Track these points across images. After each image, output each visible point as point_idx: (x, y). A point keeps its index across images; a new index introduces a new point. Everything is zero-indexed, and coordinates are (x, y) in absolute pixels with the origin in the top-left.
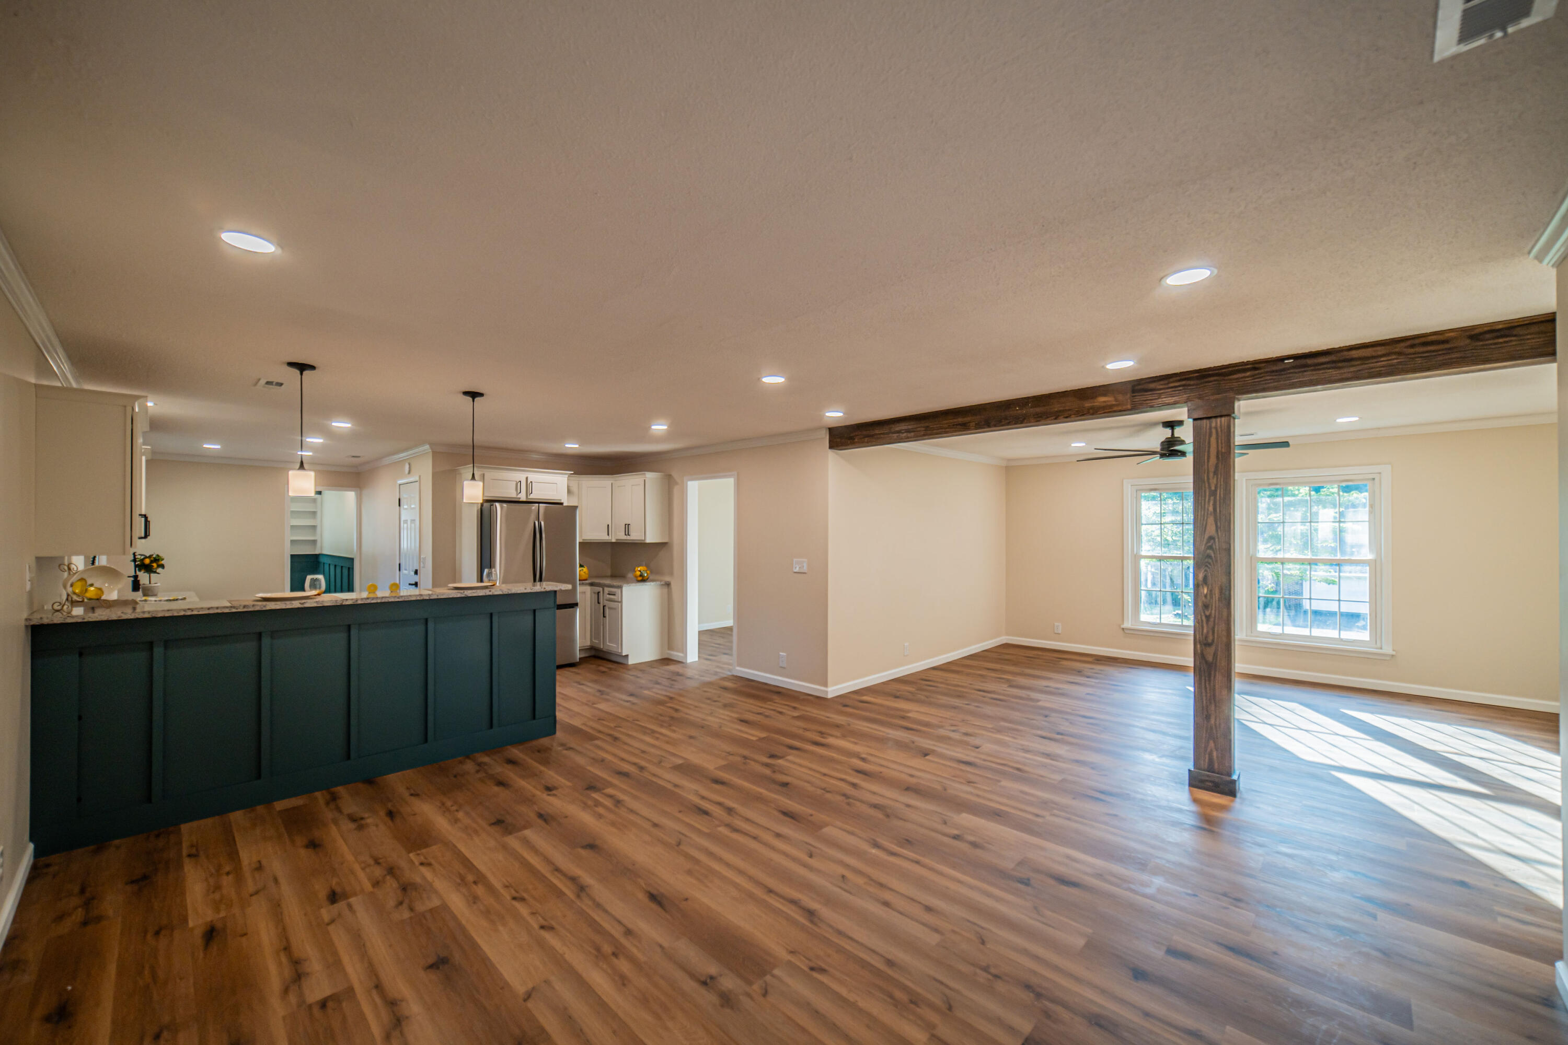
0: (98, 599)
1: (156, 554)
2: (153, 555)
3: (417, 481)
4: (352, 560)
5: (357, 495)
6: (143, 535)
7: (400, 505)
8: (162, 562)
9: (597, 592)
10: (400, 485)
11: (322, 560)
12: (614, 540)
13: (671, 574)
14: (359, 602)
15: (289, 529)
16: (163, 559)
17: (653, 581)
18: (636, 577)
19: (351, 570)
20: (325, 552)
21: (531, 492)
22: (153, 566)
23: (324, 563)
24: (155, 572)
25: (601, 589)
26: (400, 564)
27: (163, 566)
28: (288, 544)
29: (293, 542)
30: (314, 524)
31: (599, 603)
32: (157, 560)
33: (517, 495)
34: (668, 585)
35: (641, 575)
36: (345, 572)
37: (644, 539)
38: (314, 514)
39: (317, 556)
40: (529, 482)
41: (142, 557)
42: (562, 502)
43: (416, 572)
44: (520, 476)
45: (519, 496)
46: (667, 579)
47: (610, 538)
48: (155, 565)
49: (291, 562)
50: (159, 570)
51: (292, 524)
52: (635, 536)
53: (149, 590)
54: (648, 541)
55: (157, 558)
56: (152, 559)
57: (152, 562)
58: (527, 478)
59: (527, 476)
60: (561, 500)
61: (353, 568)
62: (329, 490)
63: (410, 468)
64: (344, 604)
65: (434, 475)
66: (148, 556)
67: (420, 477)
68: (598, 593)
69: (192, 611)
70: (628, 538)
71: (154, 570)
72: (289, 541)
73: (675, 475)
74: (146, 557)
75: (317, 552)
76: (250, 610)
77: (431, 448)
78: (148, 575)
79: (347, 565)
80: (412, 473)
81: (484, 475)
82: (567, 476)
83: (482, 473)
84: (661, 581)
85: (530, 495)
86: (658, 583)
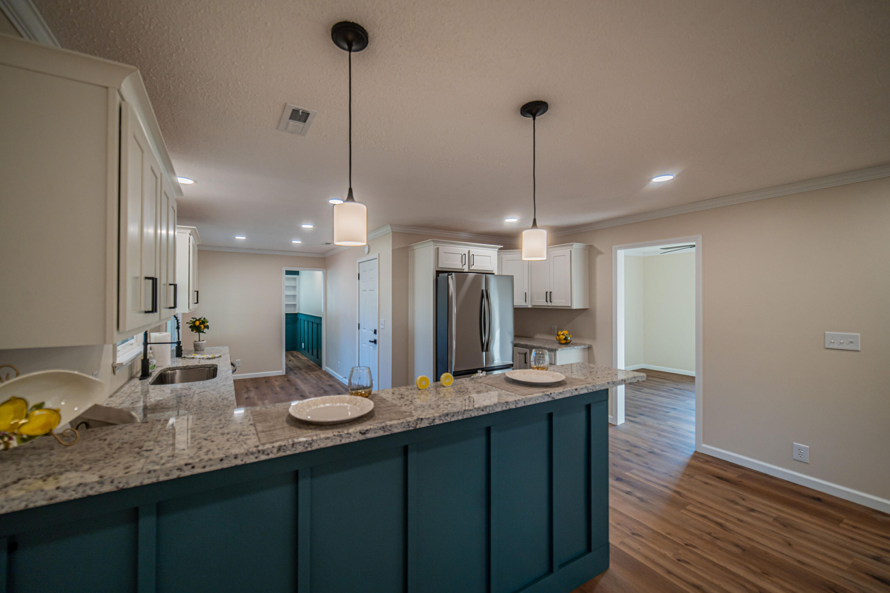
0: (47, 435)
1: (203, 318)
2: (201, 318)
3: (376, 258)
4: (321, 318)
5: (323, 273)
6: (196, 302)
7: (359, 279)
8: (207, 324)
9: (524, 353)
10: (359, 263)
11: (300, 317)
12: (530, 306)
13: (593, 337)
14: (437, 422)
15: (285, 297)
16: (208, 322)
17: (575, 344)
18: (560, 340)
19: (319, 325)
20: (302, 311)
21: (472, 264)
22: (201, 327)
23: (300, 319)
24: (203, 332)
25: (528, 351)
26: (359, 324)
27: (207, 327)
28: (284, 307)
29: (287, 305)
30: (295, 294)
31: (526, 363)
32: (203, 322)
33: (462, 266)
34: (590, 348)
35: (566, 339)
36: (315, 326)
37: (570, 305)
38: (295, 287)
39: (296, 314)
40: (471, 255)
41: (194, 320)
42: (494, 273)
43: (375, 332)
44: (463, 249)
45: (463, 268)
46: (588, 342)
47: (527, 305)
48: (202, 326)
49: (286, 318)
50: (206, 330)
51: (286, 294)
52: (558, 302)
53: (198, 346)
54: (574, 307)
55: (204, 321)
56: (201, 321)
57: (200, 324)
58: (469, 252)
59: (469, 249)
60: (492, 271)
61: (321, 325)
62: (304, 270)
63: (369, 249)
64: (418, 427)
65: (393, 251)
66: (198, 319)
67: (379, 254)
68: (526, 354)
69: (193, 467)
70: (549, 304)
71: (202, 330)
72: (285, 305)
73: (598, 245)
74: (197, 320)
75: (296, 312)
76: (288, 453)
77: (392, 229)
78: (198, 334)
79: (317, 321)
80: (370, 253)
81: (438, 248)
82: (497, 250)
83: (437, 247)
84: (585, 345)
85: (471, 267)
86: (583, 347)
